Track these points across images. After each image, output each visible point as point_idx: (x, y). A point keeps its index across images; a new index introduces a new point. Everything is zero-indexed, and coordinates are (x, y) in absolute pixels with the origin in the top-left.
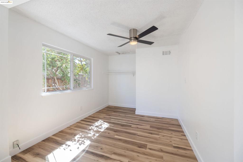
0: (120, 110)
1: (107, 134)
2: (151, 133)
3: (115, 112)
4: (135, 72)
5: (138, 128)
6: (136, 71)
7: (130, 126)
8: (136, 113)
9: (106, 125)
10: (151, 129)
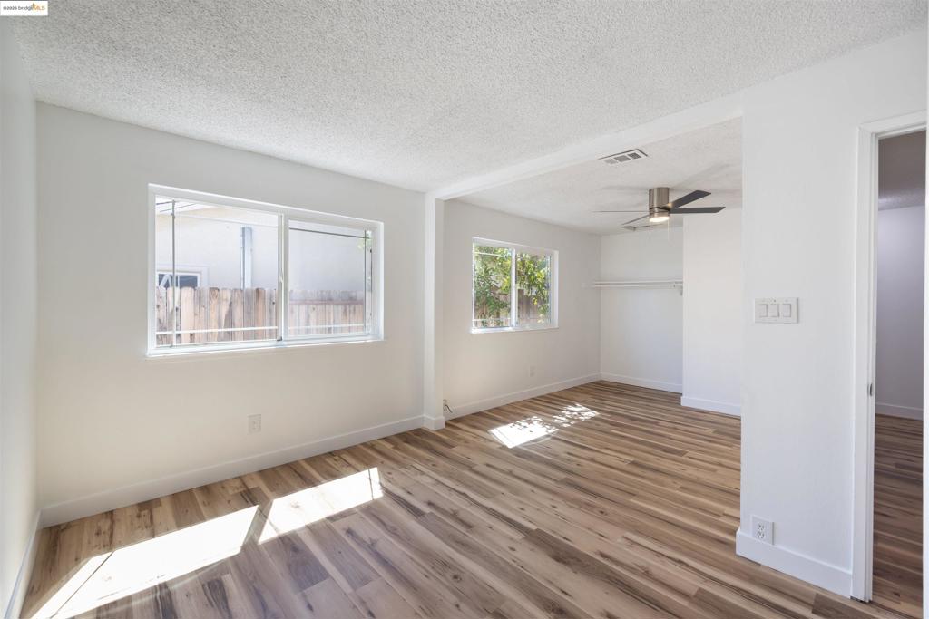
0: (635, 393)
1: (593, 426)
2: (710, 441)
3: (616, 394)
4: (682, 282)
5: (675, 428)
6: (684, 280)
7: (656, 423)
8: (683, 404)
9: (592, 414)
10: (715, 435)
